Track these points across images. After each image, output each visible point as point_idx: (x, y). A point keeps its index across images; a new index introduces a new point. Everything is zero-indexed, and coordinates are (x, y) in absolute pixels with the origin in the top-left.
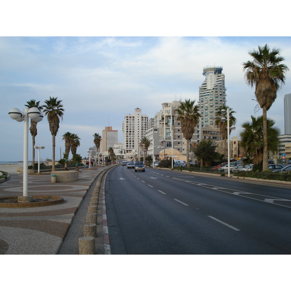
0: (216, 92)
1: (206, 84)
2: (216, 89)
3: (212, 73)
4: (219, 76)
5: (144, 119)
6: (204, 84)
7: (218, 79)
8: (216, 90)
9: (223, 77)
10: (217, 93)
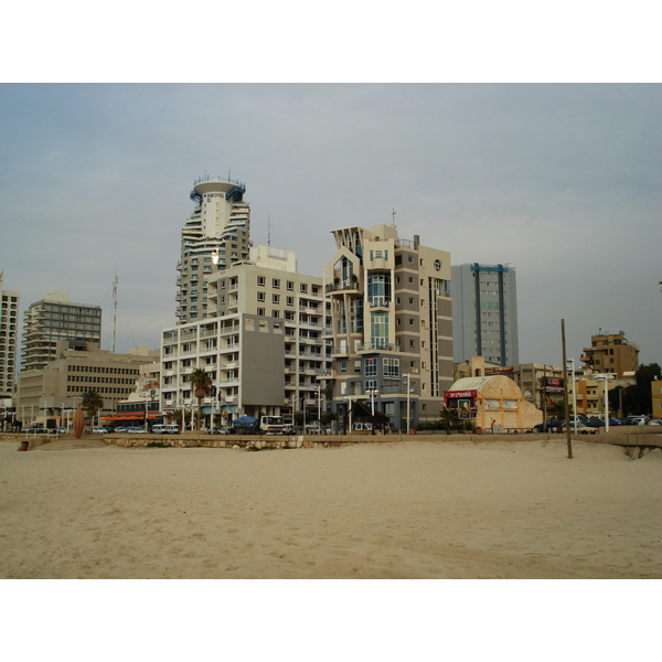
0: (234, 246)
1: (200, 223)
2: (234, 238)
3: (221, 196)
4: (236, 207)
5: (9, 303)
6: (193, 223)
7: (234, 214)
8: (234, 242)
9: (247, 210)
10: (235, 250)
